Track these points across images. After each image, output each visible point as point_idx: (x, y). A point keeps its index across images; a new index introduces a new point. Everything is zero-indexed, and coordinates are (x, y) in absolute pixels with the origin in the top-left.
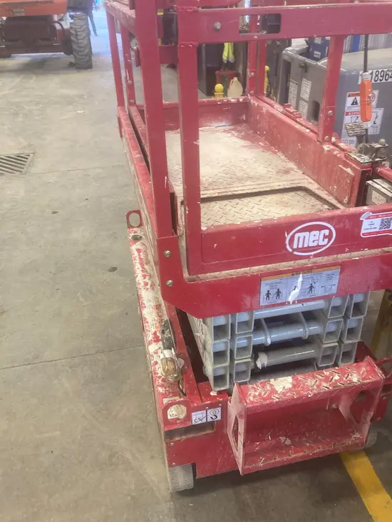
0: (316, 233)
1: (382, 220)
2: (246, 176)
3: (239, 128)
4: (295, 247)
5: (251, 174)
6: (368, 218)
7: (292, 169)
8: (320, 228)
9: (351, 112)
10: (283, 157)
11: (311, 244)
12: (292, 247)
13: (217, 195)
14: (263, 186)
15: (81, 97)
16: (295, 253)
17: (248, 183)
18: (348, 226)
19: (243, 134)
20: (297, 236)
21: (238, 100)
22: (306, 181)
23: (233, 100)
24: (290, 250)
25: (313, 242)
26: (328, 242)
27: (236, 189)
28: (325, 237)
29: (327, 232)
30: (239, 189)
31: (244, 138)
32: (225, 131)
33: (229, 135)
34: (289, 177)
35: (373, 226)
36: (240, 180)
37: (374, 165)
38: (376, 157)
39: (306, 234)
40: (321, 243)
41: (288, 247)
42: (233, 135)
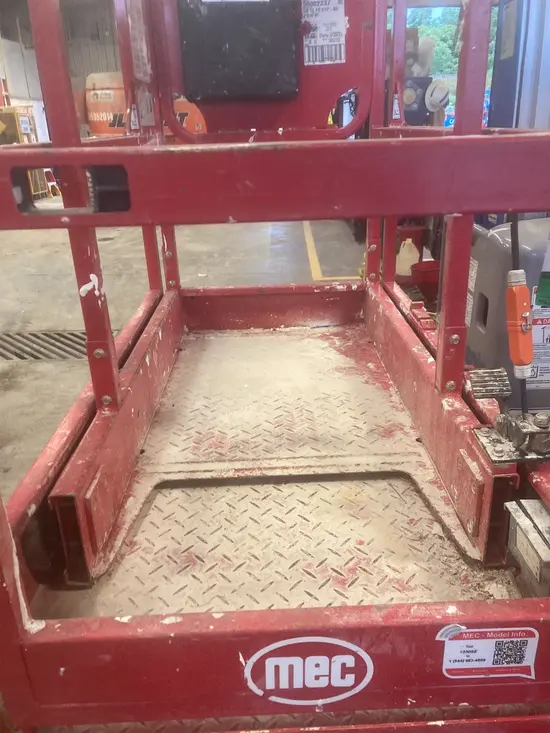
0: (323, 660)
1: (498, 644)
2: (309, 433)
3: (349, 332)
4: (270, 684)
5: (320, 431)
6: (459, 637)
7: (401, 427)
8: (331, 651)
9: (542, 320)
10: (396, 398)
11: (312, 683)
12: (262, 686)
13: (231, 474)
14: (328, 461)
15: (210, 255)
16: (273, 698)
17: (307, 451)
18: (404, 650)
19: (350, 343)
20: (270, 663)
21: (349, 287)
22: (414, 459)
23: (340, 288)
24: (260, 693)
25: (317, 678)
26: (358, 681)
27: (274, 463)
28: (345, 670)
29: (350, 661)
30: (279, 466)
31: (346, 353)
32: (324, 337)
33: (326, 344)
34: (388, 445)
35: (473, 656)
36: (295, 441)
37: (523, 468)
38: (530, 449)
39: (296, 661)
40: (337, 682)
41: (251, 685)
42: (332, 344)
